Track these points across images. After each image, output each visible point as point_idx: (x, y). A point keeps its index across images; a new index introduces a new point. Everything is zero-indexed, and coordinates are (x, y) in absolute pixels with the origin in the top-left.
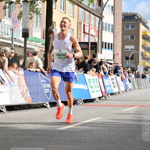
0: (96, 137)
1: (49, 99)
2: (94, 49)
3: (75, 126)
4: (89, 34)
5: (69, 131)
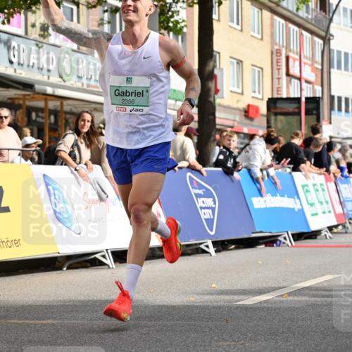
1: (212, 233)
2: (312, 114)
3: (278, 296)
4: (300, 79)
5: (266, 307)
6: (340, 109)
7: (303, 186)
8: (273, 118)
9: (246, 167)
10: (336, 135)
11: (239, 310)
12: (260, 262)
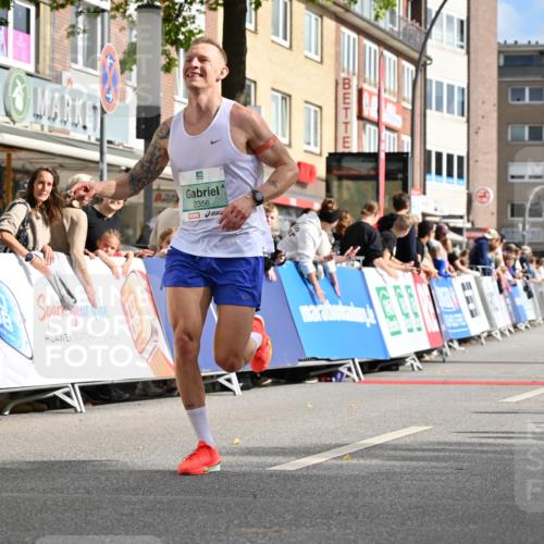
0: (411, 496)
2: (396, 179)
3: (334, 458)
4: (377, 124)
5: (315, 475)
6: (439, 172)
7: (378, 290)
8: (335, 184)
9: (291, 259)
10: (432, 212)
11: (274, 478)
12: (310, 406)
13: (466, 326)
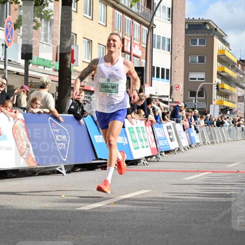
0: (140, 221)
1: (65, 160)
3: (107, 204)
4: (130, 54)
5: (98, 212)
6: (158, 76)
7: (129, 128)
10: (154, 94)
11: (79, 213)
13: (168, 146)
